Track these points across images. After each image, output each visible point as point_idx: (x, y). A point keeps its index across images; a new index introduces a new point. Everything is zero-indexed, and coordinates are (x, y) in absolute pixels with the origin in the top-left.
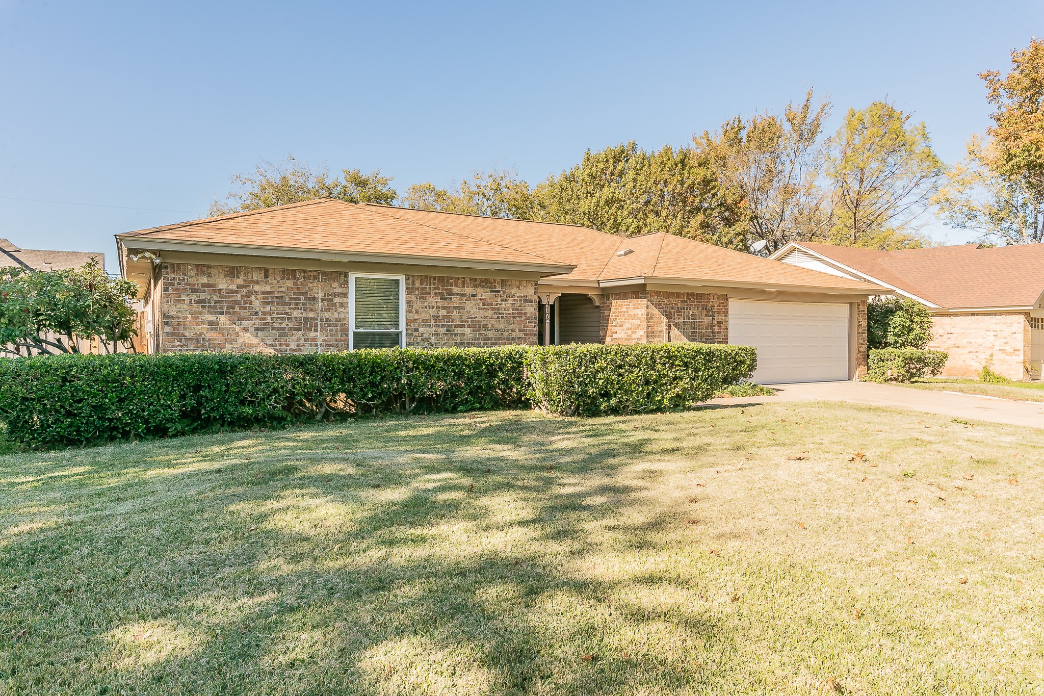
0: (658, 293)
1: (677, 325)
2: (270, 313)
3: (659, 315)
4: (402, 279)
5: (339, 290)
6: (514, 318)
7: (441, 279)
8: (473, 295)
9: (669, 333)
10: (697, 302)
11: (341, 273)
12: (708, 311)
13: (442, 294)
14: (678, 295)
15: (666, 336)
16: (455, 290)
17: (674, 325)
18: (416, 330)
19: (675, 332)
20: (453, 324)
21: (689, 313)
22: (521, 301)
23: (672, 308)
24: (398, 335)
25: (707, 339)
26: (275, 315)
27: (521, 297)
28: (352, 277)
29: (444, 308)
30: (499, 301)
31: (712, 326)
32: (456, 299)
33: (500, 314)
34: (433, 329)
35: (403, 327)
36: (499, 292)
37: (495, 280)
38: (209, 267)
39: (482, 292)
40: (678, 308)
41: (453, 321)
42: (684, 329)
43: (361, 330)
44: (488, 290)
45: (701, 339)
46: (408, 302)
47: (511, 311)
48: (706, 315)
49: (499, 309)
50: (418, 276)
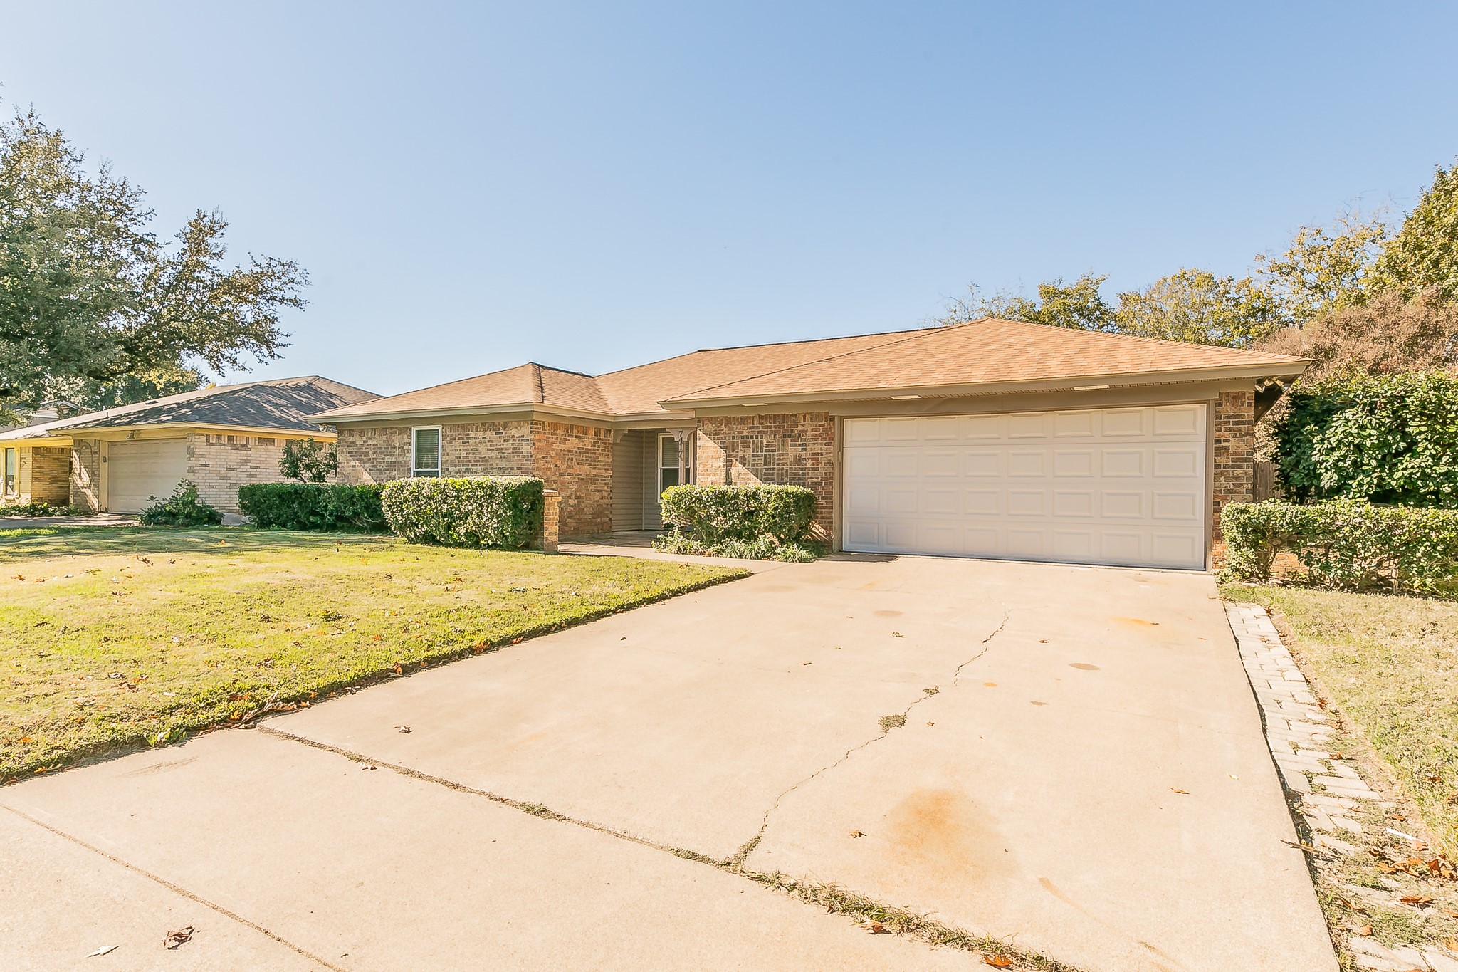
0: (713, 420)
1: (742, 461)
2: (376, 459)
3: (714, 447)
4: (440, 428)
5: (406, 441)
6: (514, 457)
7: (462, 426)
8: (484, 438)
9: (728, 471)
10: (775, 427)
11: (408, 427)
12: (795, 439)
13: (463, 439)
14: (744, 420)
15: (724, 474)
16: (472, 434)
17: (737, 460)
18: (447, 469)
19: (737, 469)
20: (470, 464)
21: (762, 443)
22: (519, 441)
23: (733, 438)
24: (438, 471)
25: (793, 479)
26: (378, 460)
27: (519, 437)
28: (414, 429)
29: (464, 450)
30: (502, 441)
31: (801, 460)
32: (472, 442)
33: (503, 453)
34: (458, 468)
35: (439, 469)
36: (502, 433)
37: (499, 423)
38: (353, 430)
39: (490, 435)
40: (742, 438)
41: (470, 461)
42: (753, 465)
43: (420, 470)
44: (494, 432)
45: (782, 479)
46: (443, 446)
47: (511, 451)
48: (791, 445)
49: (502, 449)
50: (449, 425)
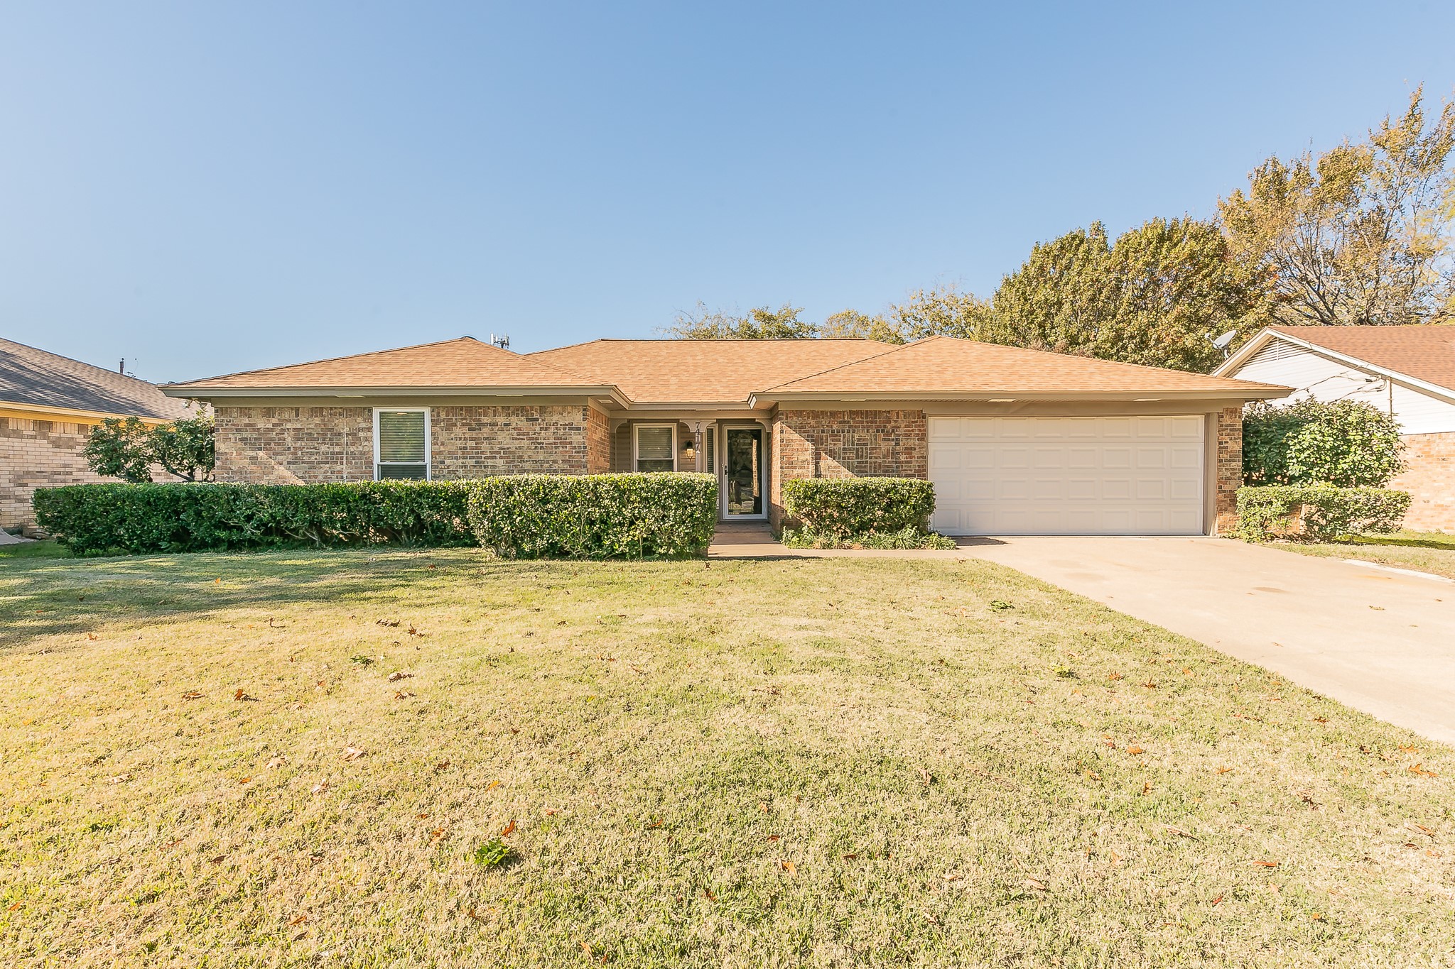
0: (799, 413)
1: (832, 454)
2: (301, 448)
3: (800, 440)
4: (427, 411)
5: (364, 425)
6: (556, 448)
7: (469, 410)
8: (505, 425)
9: (817, 463)
10: (867, 422)
11: (365, 409)
12: (888, 434)
13: (470, 425)
14: (833, 414)
15: (812, 467)
16: (485, 420)
17: (826, 453)
18: (443, 462)
19: (827, 462)
20: (483, 456)
21: (853, 437)
22: (565, 429)
23: (823, 431)
24: (425, 466)
25: (887, 471)
26: (305, 450)
27: (566, 424)
28: (376, 411)
29: (472, 439)
30: (538, 429)
31: (895, 453)
32: (486, 431)
33: (539, 444)
34: (461, 460)
35: (428, 460)
36: (537, 419)
37: (532, 408)
38: (250, 409)
39: (517, 421)
40: (833, 431)
41: (482, 453)
42: (844, 458)
43: (387, 463)
44: (524, 419)
45: (875, 471)
46: (433, 434)
47: (552, 440)
48: (884, 440)
49: (537, 438)
50: (444, 408)
